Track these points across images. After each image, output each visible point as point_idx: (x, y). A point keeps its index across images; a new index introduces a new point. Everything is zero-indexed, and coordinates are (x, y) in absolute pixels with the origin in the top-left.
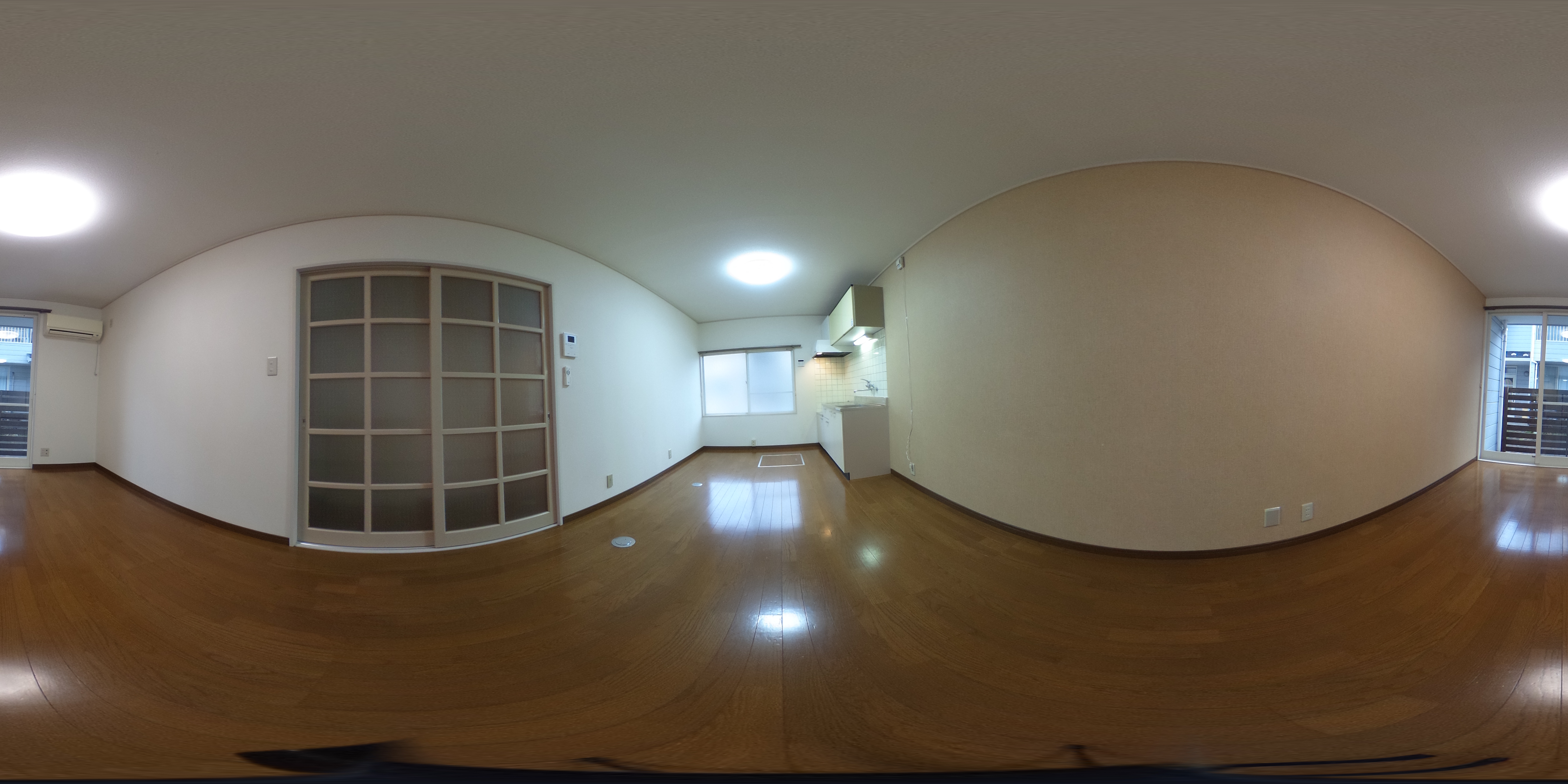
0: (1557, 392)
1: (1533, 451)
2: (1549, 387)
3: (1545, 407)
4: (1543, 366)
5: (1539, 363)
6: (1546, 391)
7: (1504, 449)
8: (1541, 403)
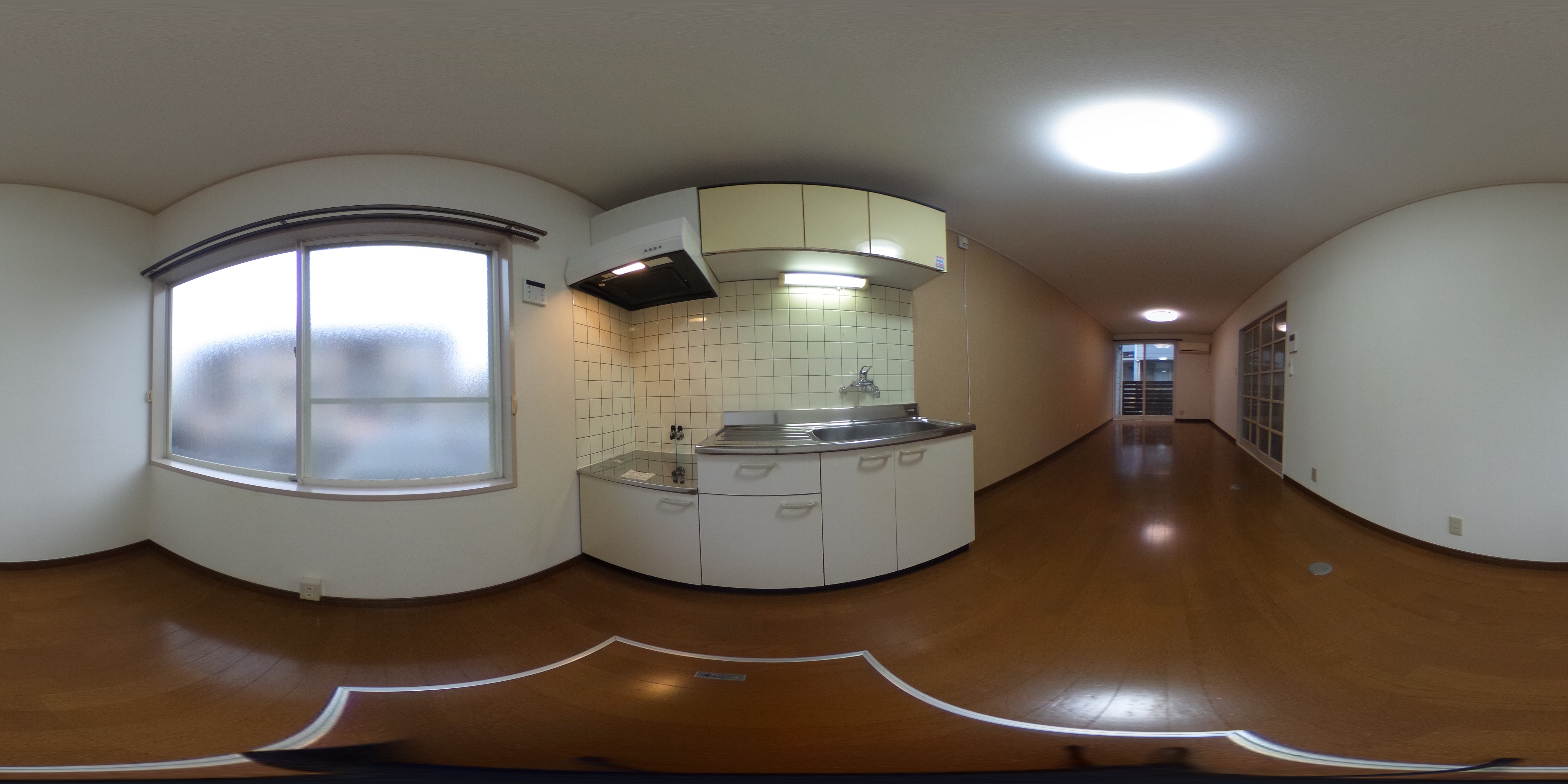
0: (1156, 382)
1: (1141, 414)
2: (1150, 379)
3: (1147, 391)
4: (1144, 363)
5: (1141, 361)
6: (1147, 382)
7: (1124, 413)
8: (1144, 389)
